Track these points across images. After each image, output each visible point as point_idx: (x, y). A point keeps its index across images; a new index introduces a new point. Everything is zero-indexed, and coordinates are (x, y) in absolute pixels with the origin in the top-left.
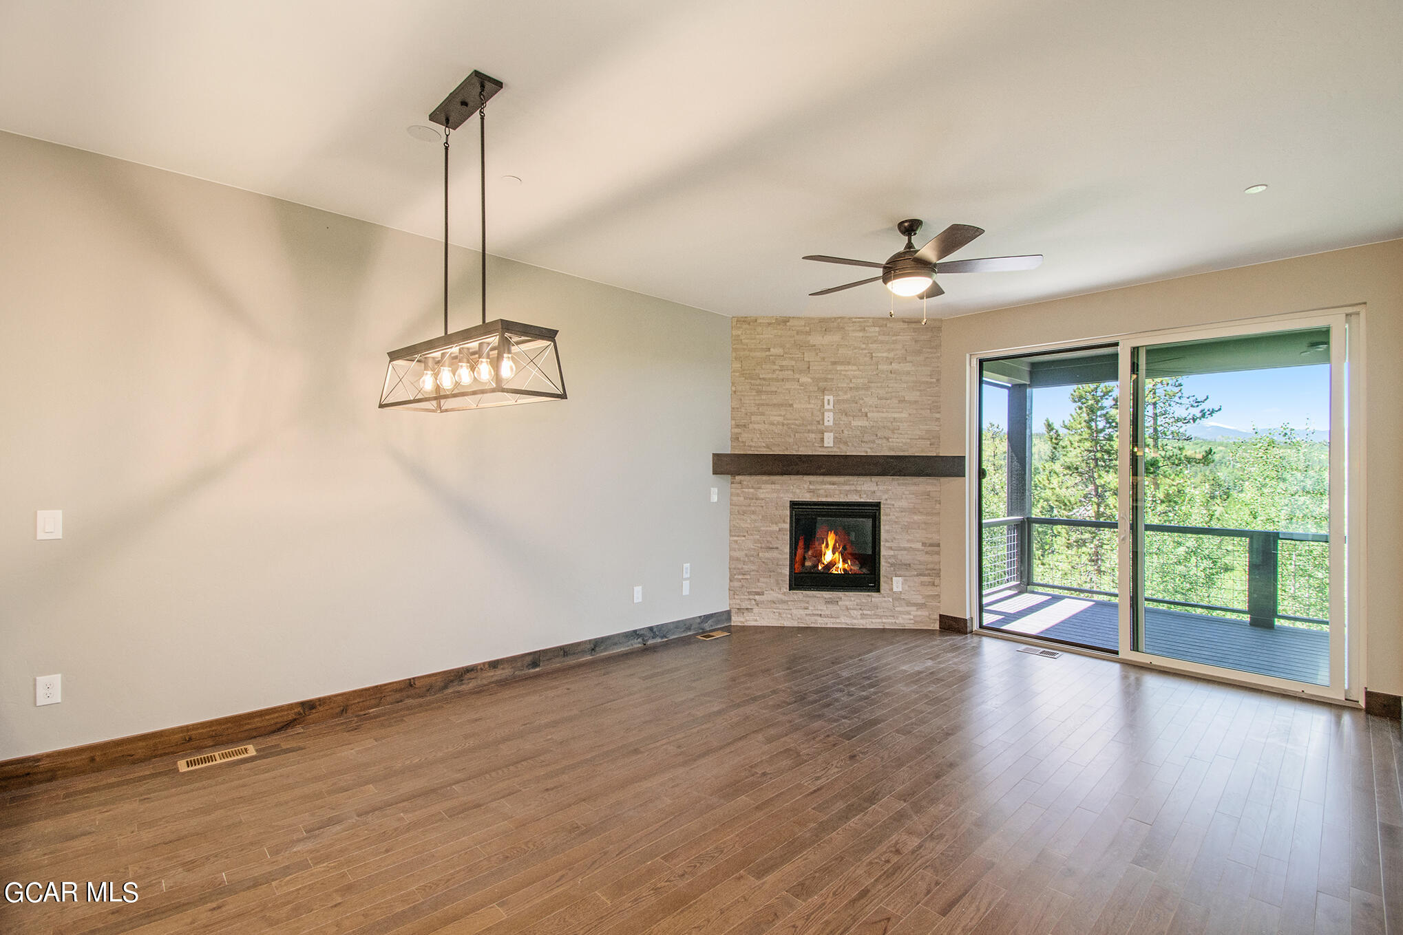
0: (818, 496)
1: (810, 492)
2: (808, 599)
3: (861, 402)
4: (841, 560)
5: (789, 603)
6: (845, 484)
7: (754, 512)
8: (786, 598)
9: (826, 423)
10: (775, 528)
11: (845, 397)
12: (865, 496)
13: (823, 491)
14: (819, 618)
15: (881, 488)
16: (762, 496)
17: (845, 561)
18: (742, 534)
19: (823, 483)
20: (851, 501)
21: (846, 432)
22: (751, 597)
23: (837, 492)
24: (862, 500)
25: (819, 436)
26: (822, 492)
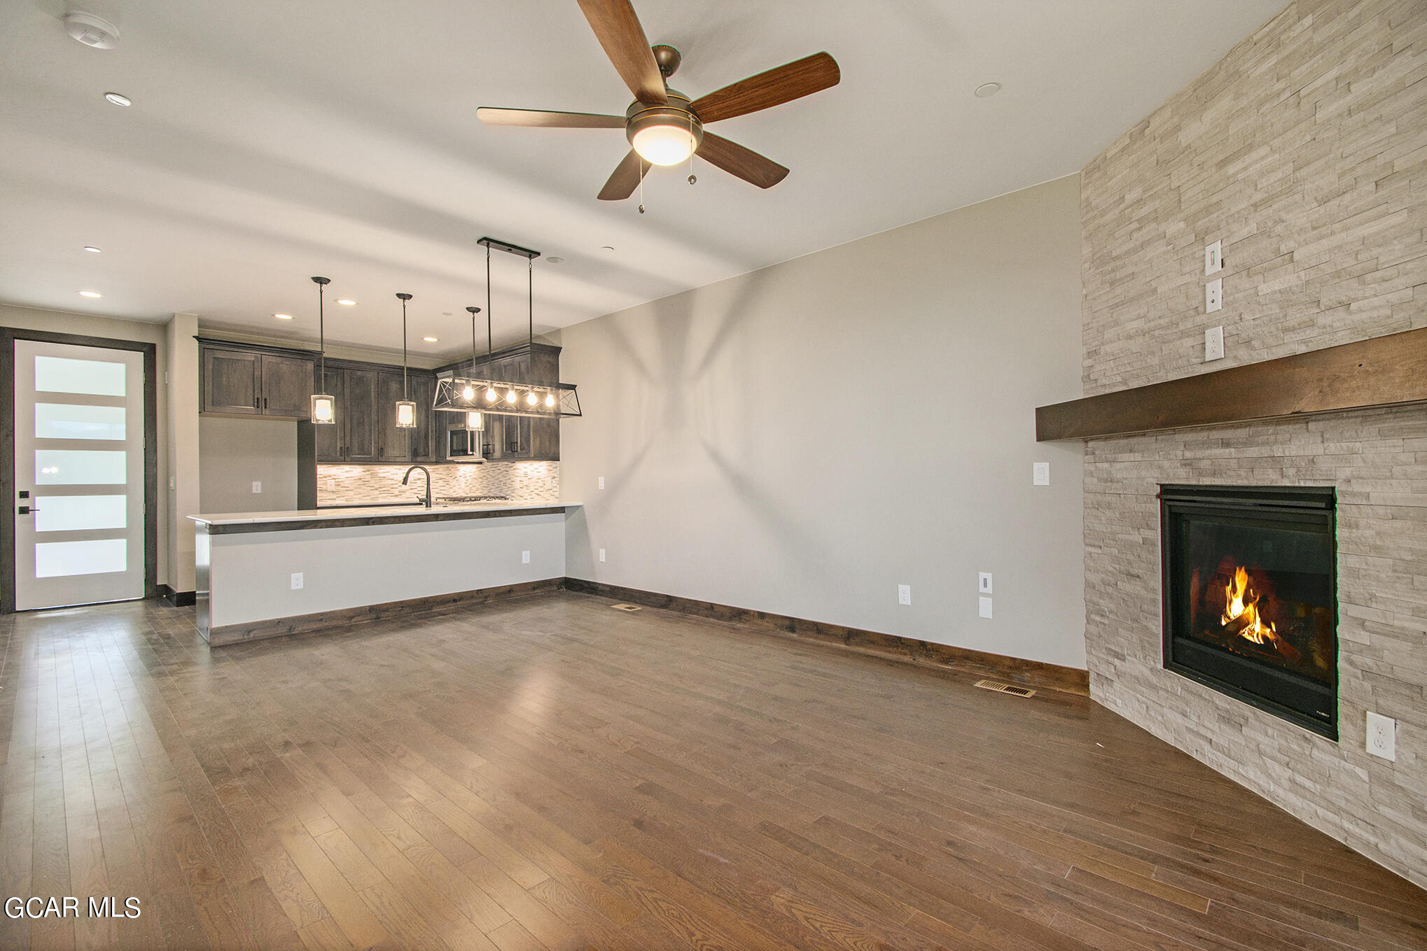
0: (1201, 475)
1: (1185, 465)
2: (1189, 697)
3: (1279, 229)
4: (1258, 619)
5: (1160, 692)
6: (1248, 443)
7: (1109, 506)
8: (1154, 680)
9: (1210, 308)
10: (1137, 537)
11: (1245, 232)
12: (1291, 472)
13: (1209, 462)
14: (1207, 747)
15: (1333, 447)
16: (1119, 476)
17: (1266, 623)
18: (1096, 543)
19: (1208, 444)
20: (1260, 484)
21: (1247, 316)
22: (1110, 659)
23: (1233, 463)
24: (1286, 483)
25: (1198, 340)
26: (1205, 464)
